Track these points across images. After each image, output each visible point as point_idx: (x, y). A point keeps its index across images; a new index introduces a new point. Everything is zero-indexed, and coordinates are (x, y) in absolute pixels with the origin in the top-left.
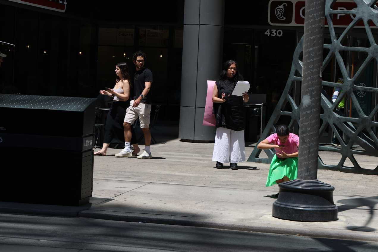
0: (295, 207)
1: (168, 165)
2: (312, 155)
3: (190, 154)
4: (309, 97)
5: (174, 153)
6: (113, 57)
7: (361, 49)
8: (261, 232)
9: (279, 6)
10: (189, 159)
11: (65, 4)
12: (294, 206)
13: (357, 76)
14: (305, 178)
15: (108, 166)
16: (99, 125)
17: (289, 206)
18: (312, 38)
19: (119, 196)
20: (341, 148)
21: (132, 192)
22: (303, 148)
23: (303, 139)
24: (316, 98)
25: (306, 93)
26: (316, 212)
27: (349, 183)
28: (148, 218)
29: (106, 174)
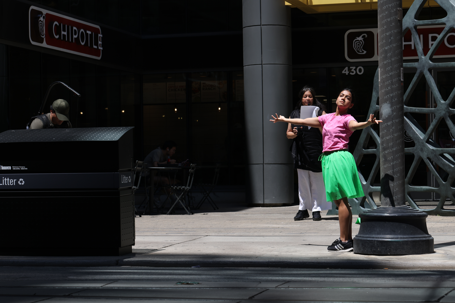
0: (381, 238)
2: (397, 175)
4: (389, 105)
5: (239, 215)
6: (163, 116)
9: (357, 38)
11: (100, 50)
12: (379, 238)
15: (157, 225)
17: (373, 238)
18: (388, 34)
19: (168, 247)
21: (184, 243)
22: (385, 168)
23: (385, 157)
24: (398, 107)
25: (385, 101)
26: (406, 243)
27: (451, 224)
28: (203, 262)
29: (154, 231)
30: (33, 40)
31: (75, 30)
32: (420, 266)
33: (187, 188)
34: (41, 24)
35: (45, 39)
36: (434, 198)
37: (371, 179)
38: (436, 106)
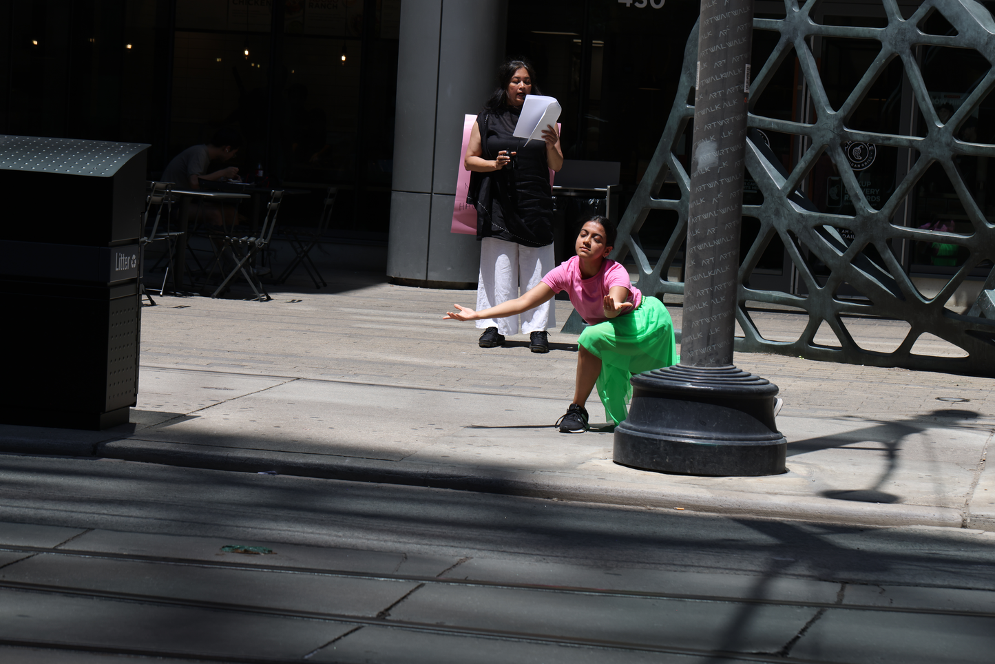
0: (674, 436)
1: (350, 336)
2: (719, 300)
3: (412, 314)
4: (714, 145)
6: (218, 60)
7: (863, 30)
10: (407, 324)
12: (669, 435)
13: (852, 104)
14: (701, 361)
15: (188, 337)
16: (171, 234)
17: (658, 434)
19: (211, 408)
21: (246, 399)
22: (695, 282)
23: (696, 257)
24: (733, 150)
25: (707, 136)
26: (727, 450)
27: (825, 385)
28: (283, 462)
29: (181, 356)
32: (754, 507)
33: (259, 242)
37: (663, 264)
38: (814, 120)
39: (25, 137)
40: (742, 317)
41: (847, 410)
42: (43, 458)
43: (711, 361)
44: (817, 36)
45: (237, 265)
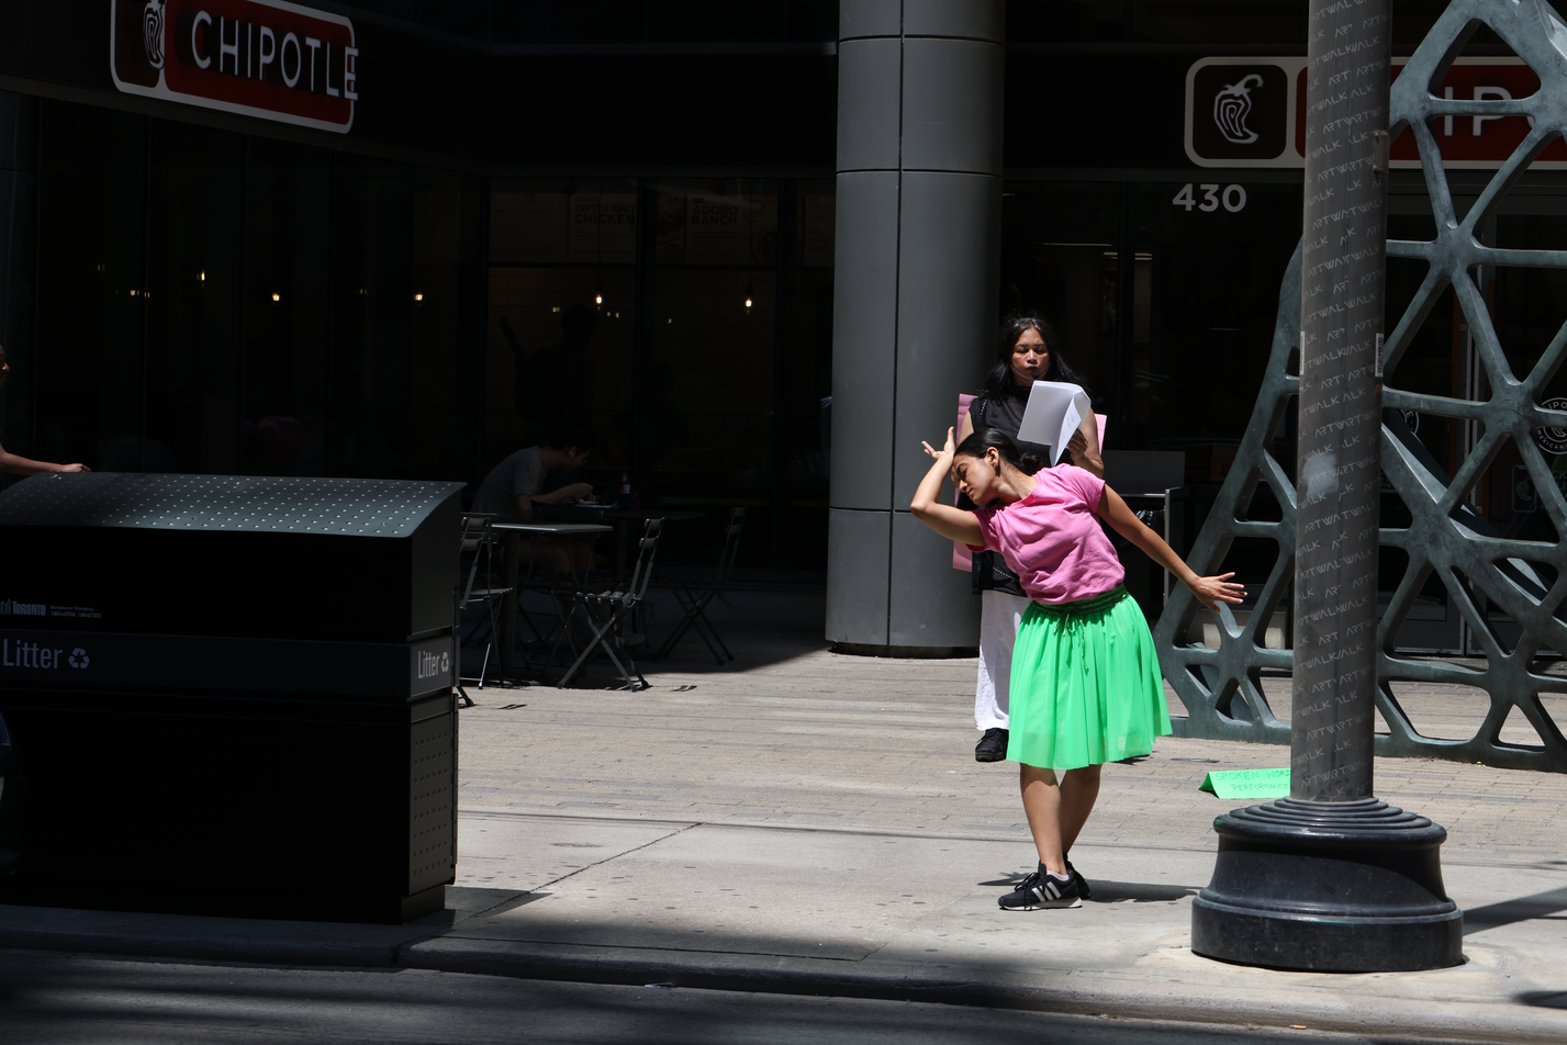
0: (1285, 911)
1: (775, 749)
2: (1348, 697)
3: (868, 704)
4: (1332, 459)
5: (805, 700)
6: (554, 310)
7: (1559, 256)
8: (1145, 1017)
9: (1228, 86)
10: (862, 724)
11: (349, 100)
12: (1278, 910)
13: (1546, 369)
14: (1322, 792)
15: (526, 759)
16: (493, 591)
17: (1260, 908)
18: (1336, 218)
19: (567, 879)
20: (1487, 668)
21: (620, 862)
22: (1310, 671)
23: (1309, 631)
24: (1361, 465)
25: (1319, 445)
26: (1370, 930)
27: (1521, 811)
28: (683, 968)
29: (517, 792)
30: (122, 78)
31: (267, 38)
32: (1415, 1023)
33: (629, 598)
34: (151, 23)
35: (162, 72)
36: (1469, 645)
38: (1486, 395)
39: (276, 478)
40: (1384, 702)
41: (1556, 853)
42: (319, 973)
43: (1339, 792)
44: (1486, 266)
45: (595, 636)
